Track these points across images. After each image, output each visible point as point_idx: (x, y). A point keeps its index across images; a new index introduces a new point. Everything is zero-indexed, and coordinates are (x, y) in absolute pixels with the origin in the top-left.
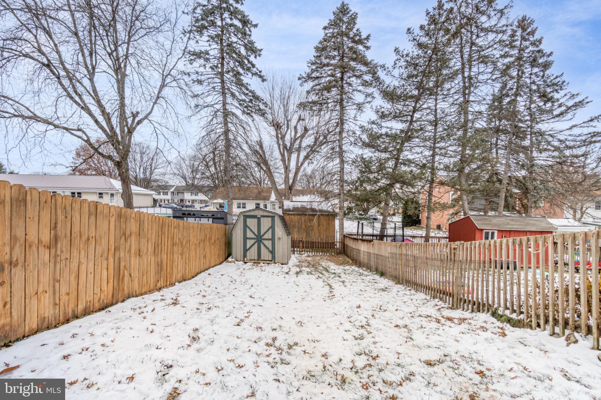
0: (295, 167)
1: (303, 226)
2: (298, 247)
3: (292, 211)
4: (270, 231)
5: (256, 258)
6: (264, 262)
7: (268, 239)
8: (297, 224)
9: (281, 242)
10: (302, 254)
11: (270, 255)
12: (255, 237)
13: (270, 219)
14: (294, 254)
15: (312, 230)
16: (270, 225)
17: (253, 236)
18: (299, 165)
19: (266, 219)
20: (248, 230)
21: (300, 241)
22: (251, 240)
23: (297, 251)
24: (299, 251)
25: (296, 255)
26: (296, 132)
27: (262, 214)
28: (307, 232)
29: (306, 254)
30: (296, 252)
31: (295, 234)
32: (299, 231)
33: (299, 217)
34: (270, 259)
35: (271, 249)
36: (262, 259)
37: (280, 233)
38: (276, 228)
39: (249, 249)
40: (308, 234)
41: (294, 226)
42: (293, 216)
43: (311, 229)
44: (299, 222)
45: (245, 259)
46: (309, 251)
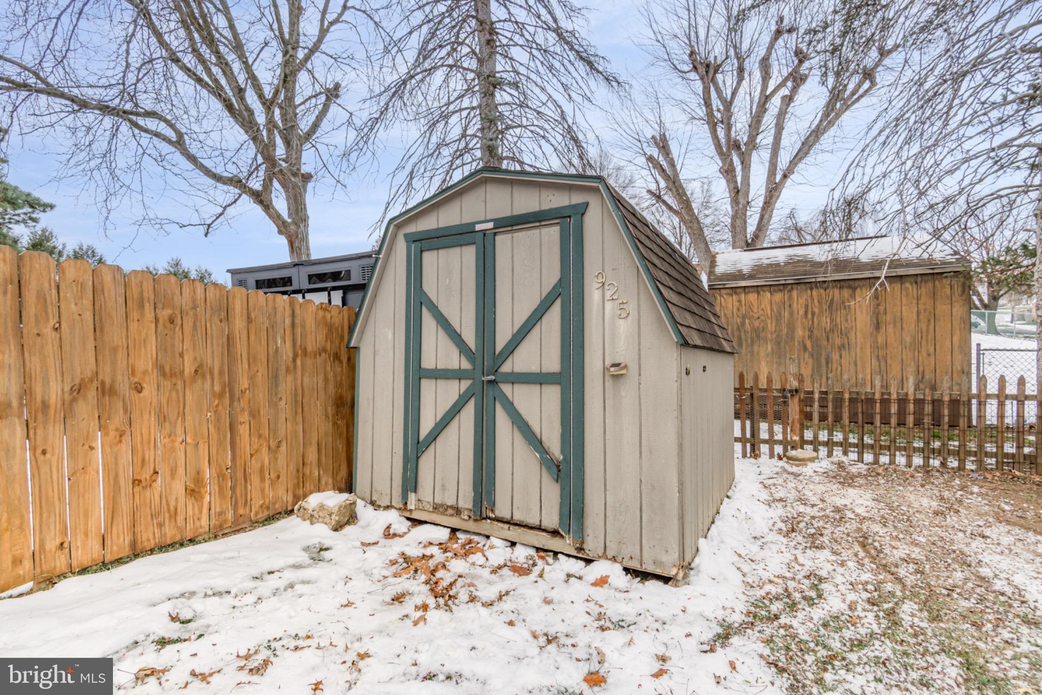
0: (763, 191)
1: (800, 332)
2: (779, 417)
3: (751, 277)
4: (554, 315)
5: (466, 502)
6: (514, 533)
7: (539, 379)
8: (771, 326)
9: (628, 391)
10: (802, 461)
11: (552, 493)
12: (466, 365)
13: (552, 234)
14: (755, 454)
15: (842, 347)
16: (553, 276)
17: (452, 359)
18: (778, 178)
19: (526, 238)
20: (429, 322)
21: (786, 394)
22: (441, 383)
23: (771, 442)
24: (784, 443)
25: (768, 465)
26: (766, 76)
27: (505, 212)
28: (816, 357)
29: (824, 464)
30: (764, 448)
31: (763, 364)
32: (779, 354)
33: (778, 297)
34: (551, 520)
35: (556, 450)
36: (502, 510)
37: (624, 328)
38: (593, 295)
39: (434, 436)
40: (822, 362)
41: (758, 335)
42: (752, 297)
43: (838, 342)
44: (778, 318)
45: (411, 505)
46: (845, 446)
